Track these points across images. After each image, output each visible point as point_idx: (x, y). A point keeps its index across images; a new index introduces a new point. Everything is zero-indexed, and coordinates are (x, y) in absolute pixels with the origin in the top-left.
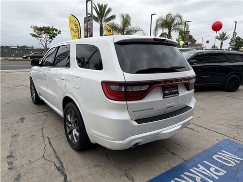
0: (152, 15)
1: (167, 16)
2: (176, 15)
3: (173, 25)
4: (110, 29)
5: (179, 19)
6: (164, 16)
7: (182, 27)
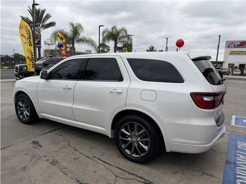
0: (100, 26)
1: (112, 28)
2: (121, 28)
3: (118, 37)
4: (63, 37)
5: (123, 32)
6: (110, 28)
7: (126, 39)
